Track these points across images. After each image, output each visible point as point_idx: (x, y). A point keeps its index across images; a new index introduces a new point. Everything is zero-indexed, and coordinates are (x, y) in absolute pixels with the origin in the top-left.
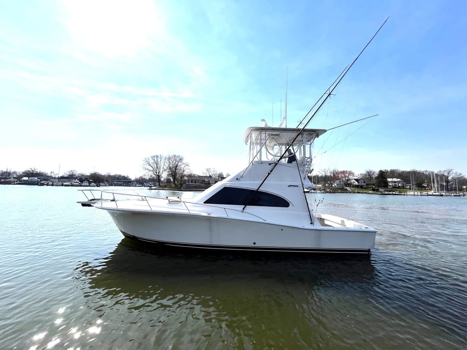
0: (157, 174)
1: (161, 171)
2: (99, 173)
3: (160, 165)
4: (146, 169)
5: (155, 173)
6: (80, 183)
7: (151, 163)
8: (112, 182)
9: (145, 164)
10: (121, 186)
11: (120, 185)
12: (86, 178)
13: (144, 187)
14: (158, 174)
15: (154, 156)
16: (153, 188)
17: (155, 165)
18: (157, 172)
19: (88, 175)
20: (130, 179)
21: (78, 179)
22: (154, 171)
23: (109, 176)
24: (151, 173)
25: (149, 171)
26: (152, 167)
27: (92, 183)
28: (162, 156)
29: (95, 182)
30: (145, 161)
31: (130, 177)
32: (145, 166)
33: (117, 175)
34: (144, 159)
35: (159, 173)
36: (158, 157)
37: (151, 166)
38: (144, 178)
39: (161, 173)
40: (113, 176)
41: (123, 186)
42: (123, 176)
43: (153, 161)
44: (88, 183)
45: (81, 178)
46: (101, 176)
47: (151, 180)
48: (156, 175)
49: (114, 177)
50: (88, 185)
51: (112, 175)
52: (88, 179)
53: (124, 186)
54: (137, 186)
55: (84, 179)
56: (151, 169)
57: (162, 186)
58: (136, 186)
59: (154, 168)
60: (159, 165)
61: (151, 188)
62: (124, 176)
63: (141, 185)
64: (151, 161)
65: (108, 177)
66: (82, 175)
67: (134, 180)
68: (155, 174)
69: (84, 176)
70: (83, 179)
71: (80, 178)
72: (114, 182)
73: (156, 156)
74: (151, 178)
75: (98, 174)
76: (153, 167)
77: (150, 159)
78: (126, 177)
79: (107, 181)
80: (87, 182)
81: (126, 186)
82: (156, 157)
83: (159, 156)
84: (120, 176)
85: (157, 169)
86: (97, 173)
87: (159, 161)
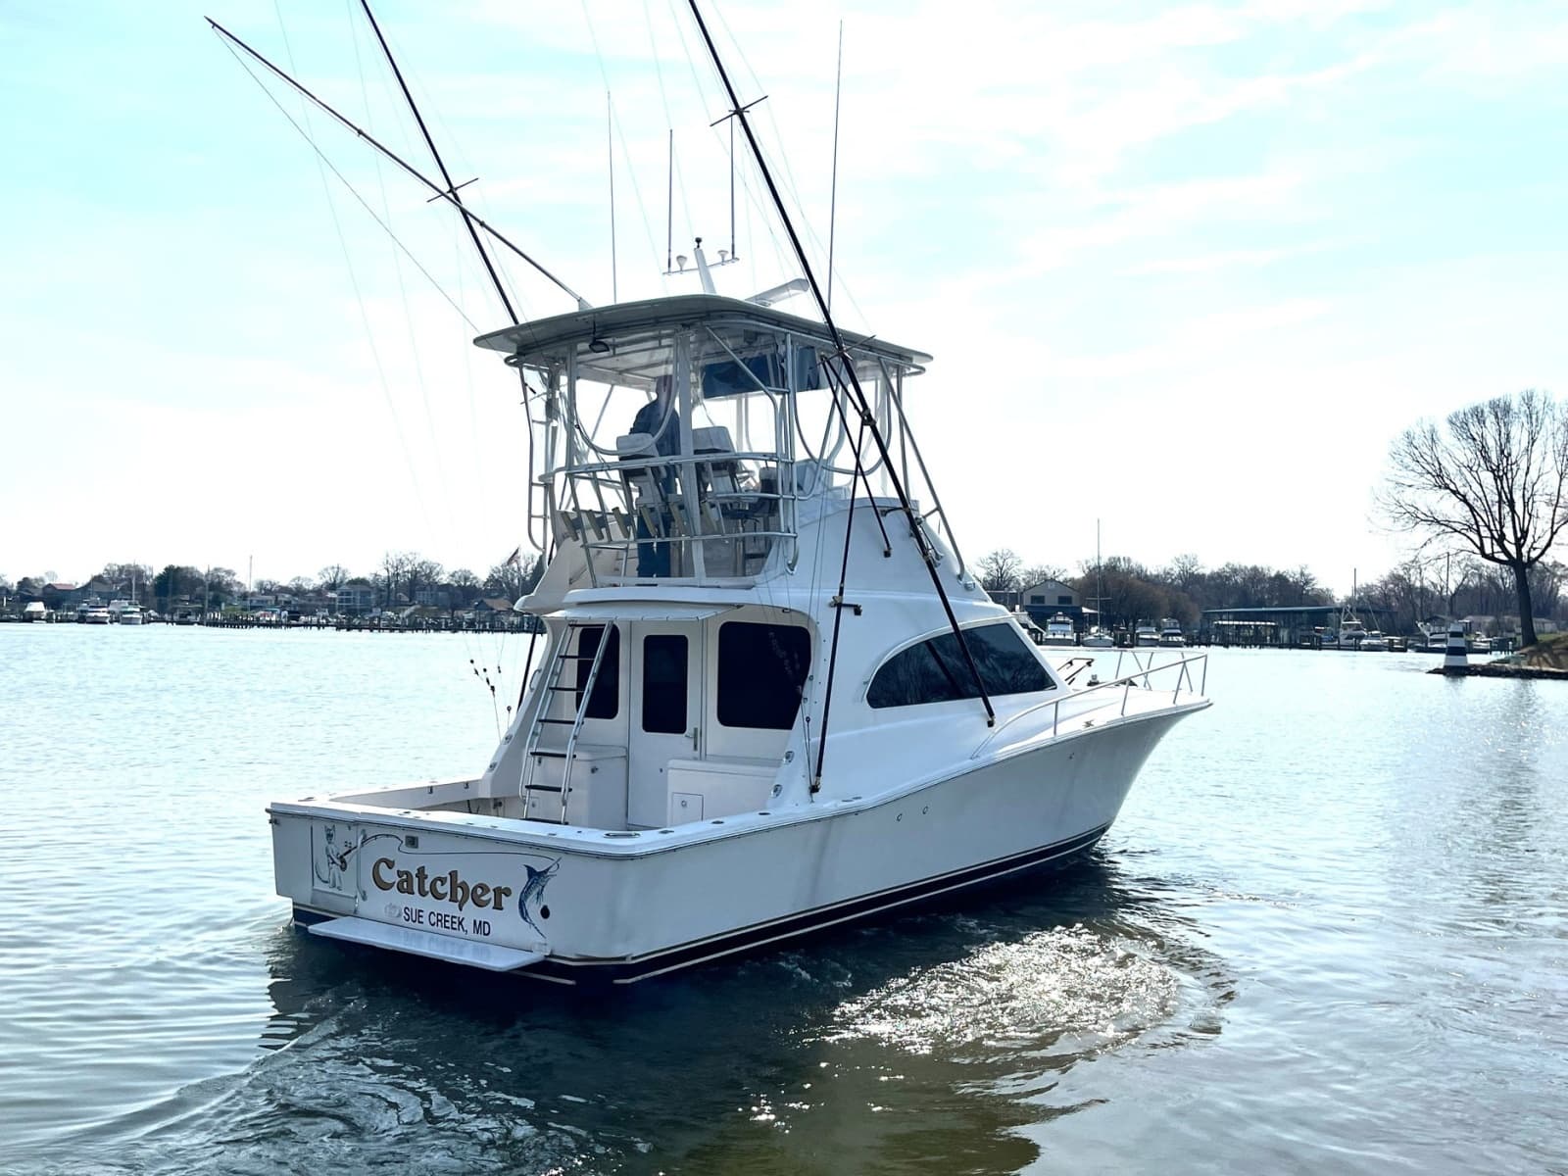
0: (1505, 551)
1: (1540, 528)
2: (1133, 564)
3: (1533, 474)
4: (1416, 517)
5: (1487, 543)
6: (1036, 627)
7: (1451, 468)
8: (1208, 617)
9: (1410, 478)
10: (1263, 645)
11: (1257, 640)
12: (1062, 599)
13: (1420, 650)
14: (1512, 549)
15: (1478, 414)
16: (1473, 659)
17: (1487, 478)
18: (1502, 536)
19: (1072, 580)
20: (1322, 598)
21: (1027, 601)
22: (1484, 532)
23: (1192, 582)
24: (1457, 542)
25: (1437, 528)
26: (1465, 500)
27: (1094, 630)
28: (1538, 404)
29: (1107, 621)
30: (1408, 460)
31: (1320, 584)
32: (1408, 496)
33: (1235, 571)
34: (1403, 446)
35: (1519, 546)
36: (1507, 410)
37: (1455, 492)
38: (1418, 584)
39: (1542, 543)
40: (1212, 577)
41: (1272, 646)
42: (1273, 574)
43: (1464, 453)
44: (1070, 628)
45: (1040, 599)
46: (1144, 578)
47: (1474, 599)
48: (1503, 557)
49: (1218, 587)
50: (1073, 637)
51: (1207, 572)
52: (1075, 603)
53: (1281, 646)
54: (1365, 642)
55: (1056, 604)
56: (1457, 512)
57: (1548, 646)
58: (1357, 648)
59: (1477, 505)
60: (1519, 480)
61: (1457, 661)
62: (1280, 578)
63: (1396, 639)
64: (1455, 453)
65: (1184, 588)
66: (1047, 580)
67: (1350, 600)
68: (1488, 551)
69: (1051, 586)
70: (1051, 601)
71: (1034, 599)
72: (1221, 616)
73: (1494, 406)
74: (1474, 582)
75: (1130, 571)
76: (1471, 497)
77: (1447, 436)
78: (1296, 583)
79: (1177, 614)
80: (1067, 619)
81: (1292, 645)
82: (1490, 419)
83: (1515, 406)
84: (1255, 576)
85: (1506, 509)
86: (1123, 565)
87: (1516, 449)
